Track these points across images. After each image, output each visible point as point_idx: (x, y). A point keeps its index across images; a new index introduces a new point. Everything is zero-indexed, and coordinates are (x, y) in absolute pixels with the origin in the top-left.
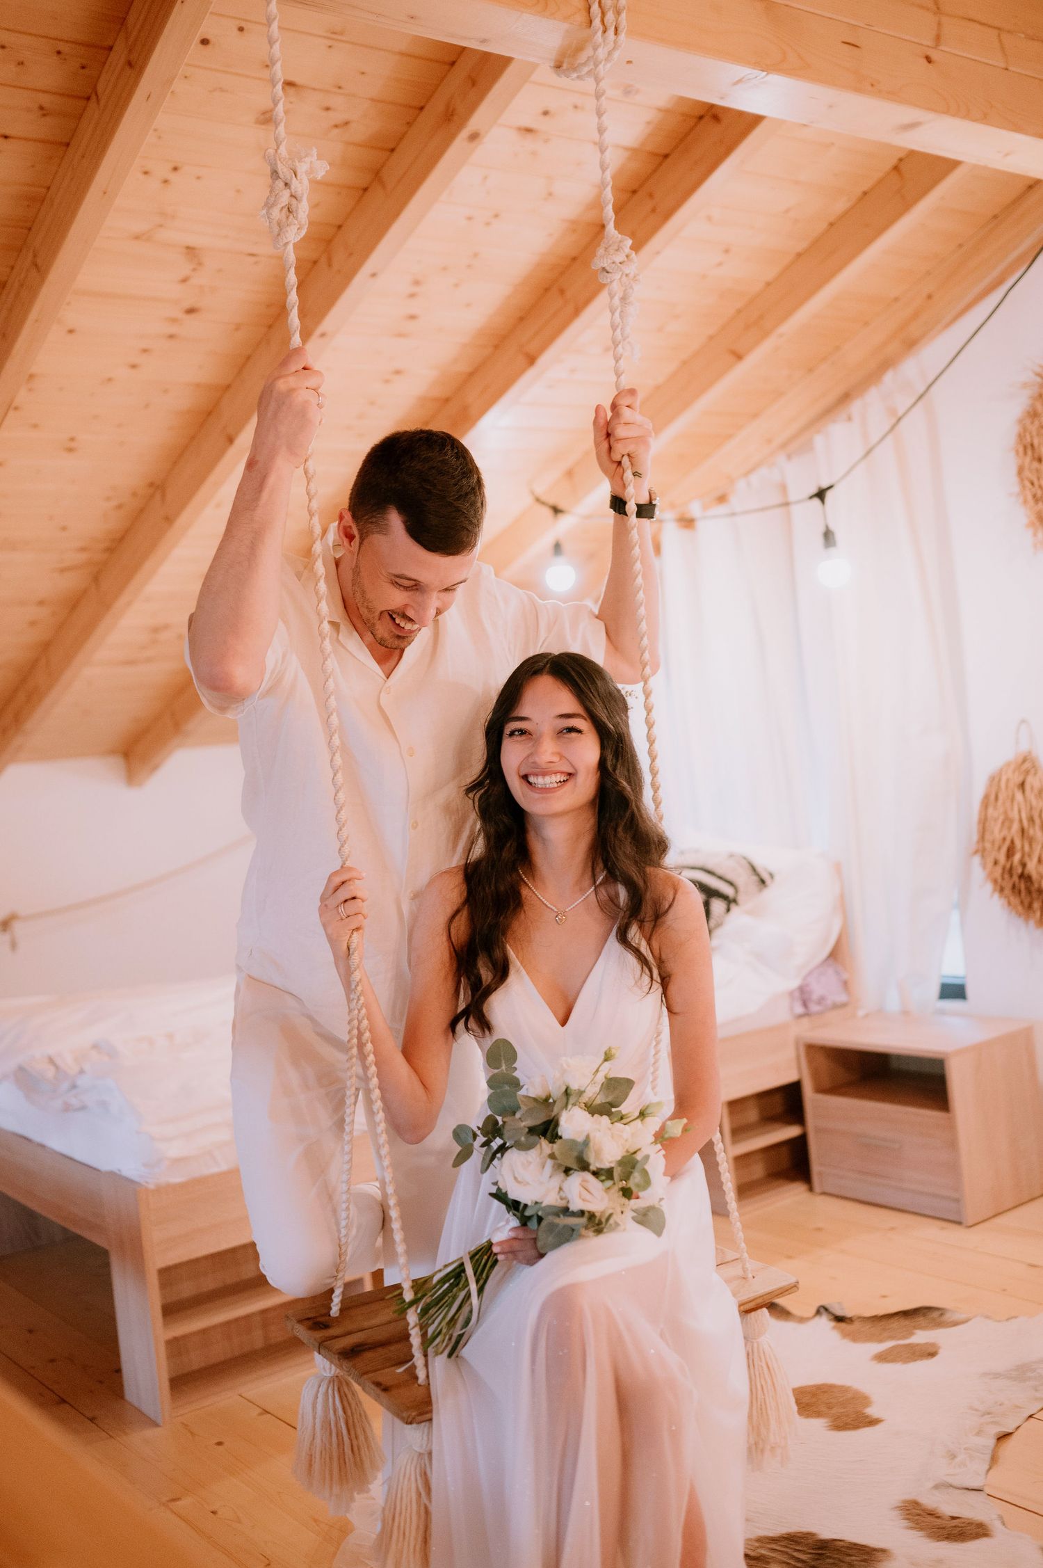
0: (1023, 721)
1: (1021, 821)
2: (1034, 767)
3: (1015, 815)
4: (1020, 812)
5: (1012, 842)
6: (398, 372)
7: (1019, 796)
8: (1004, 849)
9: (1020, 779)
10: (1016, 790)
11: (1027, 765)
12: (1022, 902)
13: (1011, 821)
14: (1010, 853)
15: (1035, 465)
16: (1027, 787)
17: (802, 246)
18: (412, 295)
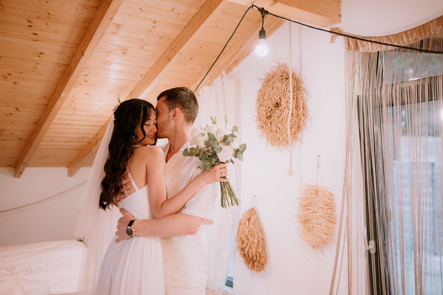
0: (254, 196)
1: (246, 232)
2: (255, 213)
3: (245, 229)
4: (246, 228)
5: (243, 238)
6: (41, 53)
7: (247, 223)
8: (241, 241)
9: (249, 217)
10: (247, 221)
11: (253, 212)
12: (247, 260)
13: (244, 231)
14: (243, 242)
15: (260, 107)
16: (251, 220)
17: (186, 24)
18: (30, 26)
